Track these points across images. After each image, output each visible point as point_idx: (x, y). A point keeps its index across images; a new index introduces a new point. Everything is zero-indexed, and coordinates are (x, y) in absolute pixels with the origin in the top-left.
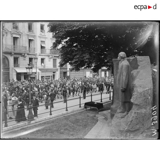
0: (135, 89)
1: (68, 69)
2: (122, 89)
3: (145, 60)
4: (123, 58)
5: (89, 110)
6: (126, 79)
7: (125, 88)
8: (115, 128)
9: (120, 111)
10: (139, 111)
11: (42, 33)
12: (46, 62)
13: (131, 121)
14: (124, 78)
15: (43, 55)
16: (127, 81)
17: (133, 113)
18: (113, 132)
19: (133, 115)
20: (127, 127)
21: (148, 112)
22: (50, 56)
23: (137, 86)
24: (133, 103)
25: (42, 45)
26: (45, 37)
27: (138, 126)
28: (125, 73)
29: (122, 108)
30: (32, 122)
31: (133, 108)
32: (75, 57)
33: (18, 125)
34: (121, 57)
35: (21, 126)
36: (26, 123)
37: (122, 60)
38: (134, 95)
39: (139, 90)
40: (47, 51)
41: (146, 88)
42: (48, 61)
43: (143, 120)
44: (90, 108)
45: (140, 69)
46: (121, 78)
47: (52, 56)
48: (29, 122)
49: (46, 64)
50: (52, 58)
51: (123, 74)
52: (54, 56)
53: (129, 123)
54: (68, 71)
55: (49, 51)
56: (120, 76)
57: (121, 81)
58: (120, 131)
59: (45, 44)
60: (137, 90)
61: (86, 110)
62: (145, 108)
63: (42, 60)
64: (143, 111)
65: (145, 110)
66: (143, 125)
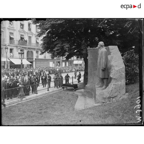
0: (113, 68)
1: (34, 60)
2: (102, 68)
3: (115, 49)
4: (102, 46)
5: (66, 90)
6: (105, 62)
7: (105, 68)
8: (99, 97)
9: (99, 86)
10: (116, 83)
11: (10, 25)
12: (15, 52)
13: (112, 91)
14: (104, 60)
15: (11, 46)
16: (106, 63)
17: (113, 85)
18: (98, 100)
19: (112, 86)
20: (109, 95)
21: (122, 84)
22: (18, 46)
23: (114, 66)
24: (112, 78)
25: (11, 36)
26: (13, 29)
27: (116, 94)
28: (104, 57)
29: (100, 84)
30: (24, 99)
31: (112, 81)
32: (57, 46)
33: (13, 102)
34: (101, 45)
35: (15, 102)
36: (19, 100)
37: (101, 47)
38: (112, 72)
39: (116, 68)
40: (15, 42)
41: (121, 67)
42: (16, 51)
43: (120, 89)
44: (66, 89)
45: (112, 54)
46: (101, 61)
47: (20, 47)
48: (21, 99)
49: (15, 54)
50: (19, 48)
51: (102, 58)
52: (22, 47)
53: (110, 92)
54: (34, 61)
55: (17, 42)
56: (101, 59)
57: (101, 63)
58: (104, 98)
59: (13, 35)
60: (115, 69)
61: (64, 90)
62: (121, 81)
63: (11, 50)
64: (120, 83)
65: (121, 83)
66: (120, 93)
